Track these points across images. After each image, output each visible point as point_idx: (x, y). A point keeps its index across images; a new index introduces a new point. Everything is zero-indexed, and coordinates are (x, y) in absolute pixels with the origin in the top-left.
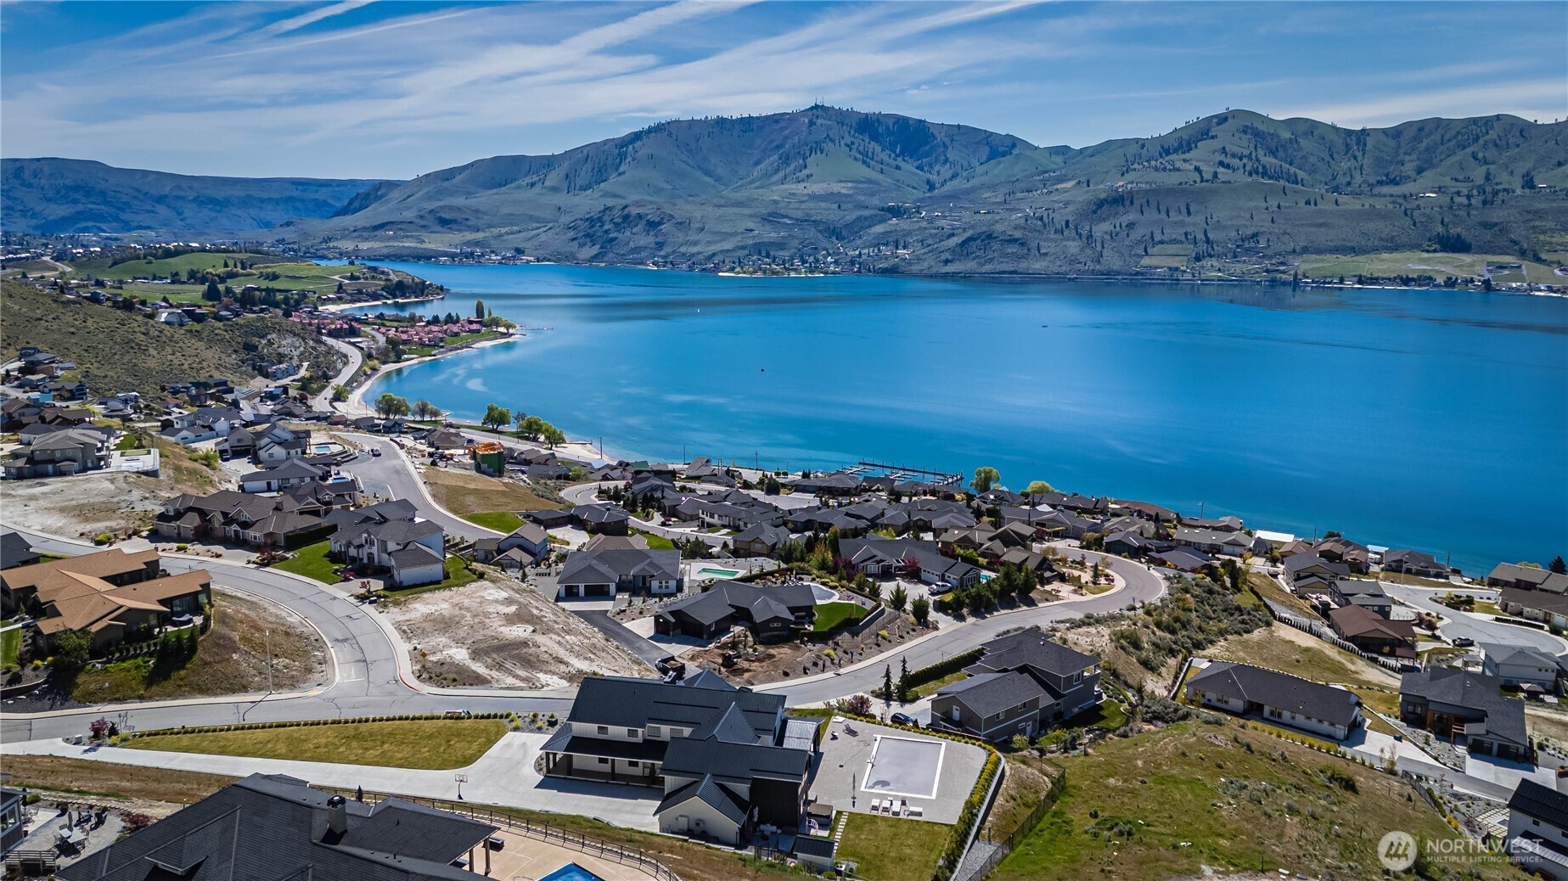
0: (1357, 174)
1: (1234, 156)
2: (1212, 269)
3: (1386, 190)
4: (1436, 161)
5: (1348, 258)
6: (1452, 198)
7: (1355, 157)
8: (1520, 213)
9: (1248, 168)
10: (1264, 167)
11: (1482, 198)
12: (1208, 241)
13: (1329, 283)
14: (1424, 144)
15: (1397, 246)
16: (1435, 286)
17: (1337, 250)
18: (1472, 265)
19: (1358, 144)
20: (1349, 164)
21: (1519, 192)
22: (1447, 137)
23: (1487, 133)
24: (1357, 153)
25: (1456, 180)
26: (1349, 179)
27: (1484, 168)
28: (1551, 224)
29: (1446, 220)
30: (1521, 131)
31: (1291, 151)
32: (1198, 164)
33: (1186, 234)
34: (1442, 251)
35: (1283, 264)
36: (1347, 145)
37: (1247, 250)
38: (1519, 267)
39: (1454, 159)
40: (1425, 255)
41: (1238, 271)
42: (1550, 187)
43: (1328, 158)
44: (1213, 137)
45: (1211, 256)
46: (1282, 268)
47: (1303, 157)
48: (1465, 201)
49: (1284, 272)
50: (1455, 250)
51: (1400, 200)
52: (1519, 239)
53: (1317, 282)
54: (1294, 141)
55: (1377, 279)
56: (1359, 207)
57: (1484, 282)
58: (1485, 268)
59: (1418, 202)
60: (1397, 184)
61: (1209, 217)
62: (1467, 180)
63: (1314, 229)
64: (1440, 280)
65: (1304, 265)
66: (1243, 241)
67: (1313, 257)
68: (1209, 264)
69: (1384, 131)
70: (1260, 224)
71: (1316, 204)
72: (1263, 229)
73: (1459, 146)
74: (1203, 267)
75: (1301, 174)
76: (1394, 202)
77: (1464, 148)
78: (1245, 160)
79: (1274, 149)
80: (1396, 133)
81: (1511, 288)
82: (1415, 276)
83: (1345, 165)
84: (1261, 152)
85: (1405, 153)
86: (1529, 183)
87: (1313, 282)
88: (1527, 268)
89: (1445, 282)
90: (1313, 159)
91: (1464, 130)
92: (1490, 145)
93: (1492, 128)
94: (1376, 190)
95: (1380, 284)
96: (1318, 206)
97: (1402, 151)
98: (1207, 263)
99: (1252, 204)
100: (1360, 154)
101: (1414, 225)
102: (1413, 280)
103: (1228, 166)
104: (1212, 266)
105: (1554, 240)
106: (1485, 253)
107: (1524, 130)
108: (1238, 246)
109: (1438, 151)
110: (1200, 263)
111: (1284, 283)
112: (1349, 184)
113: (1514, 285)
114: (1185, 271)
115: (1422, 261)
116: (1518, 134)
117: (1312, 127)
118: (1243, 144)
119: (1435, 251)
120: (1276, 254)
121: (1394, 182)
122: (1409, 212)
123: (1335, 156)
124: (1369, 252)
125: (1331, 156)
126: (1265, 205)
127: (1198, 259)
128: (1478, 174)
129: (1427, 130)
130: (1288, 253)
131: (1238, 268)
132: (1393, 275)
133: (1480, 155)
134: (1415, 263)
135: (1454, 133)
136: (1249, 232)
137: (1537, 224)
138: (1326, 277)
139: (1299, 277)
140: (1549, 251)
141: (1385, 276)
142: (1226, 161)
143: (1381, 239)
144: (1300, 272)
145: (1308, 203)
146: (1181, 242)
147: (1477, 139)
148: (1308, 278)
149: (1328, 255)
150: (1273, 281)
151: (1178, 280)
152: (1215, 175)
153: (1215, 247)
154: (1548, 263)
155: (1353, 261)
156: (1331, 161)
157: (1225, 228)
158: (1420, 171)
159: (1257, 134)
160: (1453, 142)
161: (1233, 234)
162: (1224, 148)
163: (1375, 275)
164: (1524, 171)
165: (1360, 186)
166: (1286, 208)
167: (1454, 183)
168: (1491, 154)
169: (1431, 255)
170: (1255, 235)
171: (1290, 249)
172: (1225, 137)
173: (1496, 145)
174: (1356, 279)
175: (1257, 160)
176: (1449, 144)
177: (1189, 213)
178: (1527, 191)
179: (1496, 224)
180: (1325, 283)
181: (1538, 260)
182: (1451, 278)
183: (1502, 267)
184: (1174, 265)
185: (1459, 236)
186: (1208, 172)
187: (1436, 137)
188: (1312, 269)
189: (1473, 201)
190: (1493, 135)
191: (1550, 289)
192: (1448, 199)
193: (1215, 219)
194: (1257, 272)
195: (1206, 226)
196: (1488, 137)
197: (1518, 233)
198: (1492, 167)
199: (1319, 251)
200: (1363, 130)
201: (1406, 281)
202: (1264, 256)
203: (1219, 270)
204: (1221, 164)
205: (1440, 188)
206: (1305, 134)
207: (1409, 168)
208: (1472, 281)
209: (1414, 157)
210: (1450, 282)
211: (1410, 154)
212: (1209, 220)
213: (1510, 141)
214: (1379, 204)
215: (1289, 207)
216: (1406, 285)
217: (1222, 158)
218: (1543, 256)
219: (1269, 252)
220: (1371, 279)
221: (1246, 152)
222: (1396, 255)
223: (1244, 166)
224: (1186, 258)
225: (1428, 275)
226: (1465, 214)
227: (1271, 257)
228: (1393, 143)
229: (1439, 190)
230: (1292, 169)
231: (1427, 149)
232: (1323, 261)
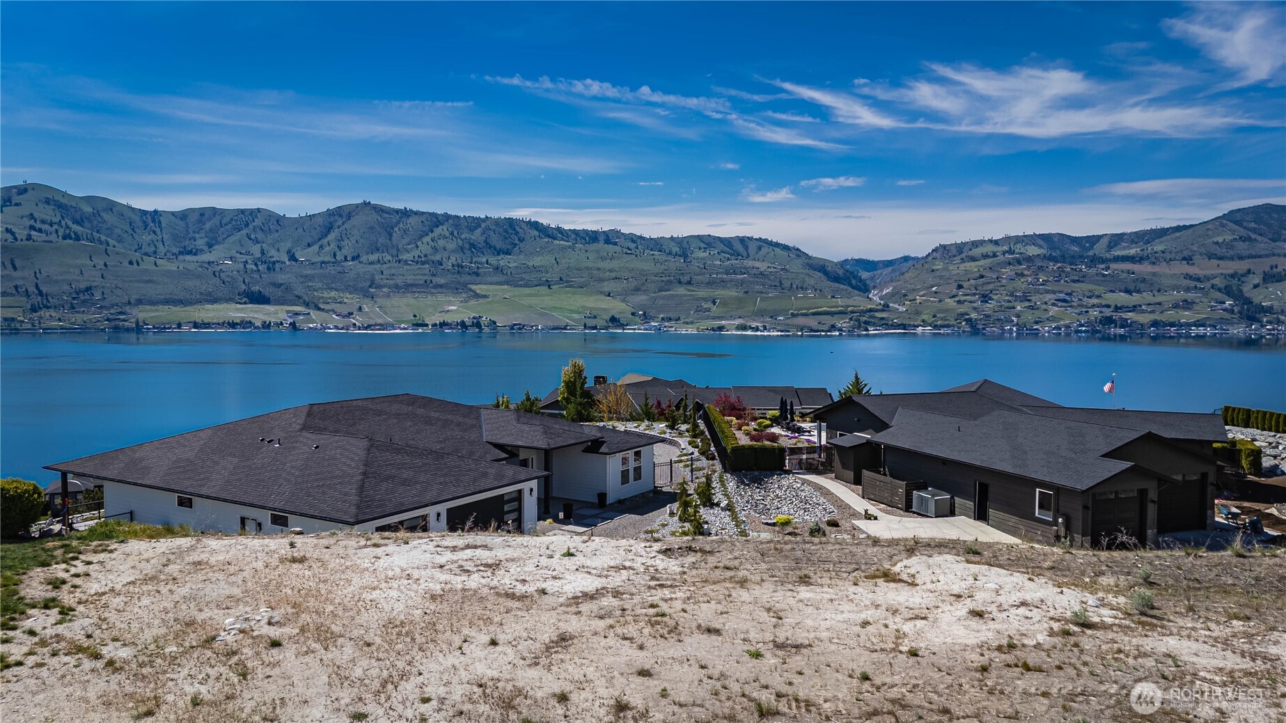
0: (160, 245)
1: (43, 222)
2: (50, 318)
3: (188, 258)
4: (220, 239)
5: (178, 309)
6: (245, 266)
7: (154, 232)
8: (297, 278)
9: (60, 234)
10: (75, 234)
11: (266, 266)
12: (41, 293)
13: (169, 328)
14: (208, 226)
15: (215, 299)
16: (255, 328)
17: (167, 302)
18: (276, 313)
19: (154, 221)
20: (150, 237)
21: (288, 263)
22: (224, 222)
23: (254, 220)
24: (154, 229)
25: (241, 253)
26: (154, 249)
27: (258, 246)
28: (319, 285)
29: (246, 281)
30: (278, 221)
31: (95, 223)
32: (9, 227)
33: (16, 287)
34: (250, 303)
35: (121, 313)
36: (144, 222)
37: (84, 302)
38: (309, 314)
39: (232, 239)
40: (240, 306)
41: (80, 320)
42: (307, 260)
43: (130, 231)
44: (17, 205)
45: (48, 307)
46: (123, 317)
47: (107, 229)
48: (255, 268)
49: (124, 320)
50: (259, 304)
51: (206, 265)
52: (300, 294)
53: (158, 328)
54: (97, 214)
55: (209, 324)
56: (176, 268)
57: (291, 324)
58: (286, 315)
59: (220, 267)
60: (195, 254)
61: (38, 272)
62: (248, 253)
63: (142, 285)
64: (258, 324)
65: (144, 314)
66: (77, 294)
67: (148, 307)
68: (48, 314)
69: (173, 214)
70: (91, 279)
71: (138, 265)
72: (97, 284)
73: (234, 229)
74: (41, 317)
75: (112, 242)
76: (201, 267)
77: (239, 231)
78: (55, 227)
79: (80, 220)
80: (184, 215)
81: (310, 328)
82: (238, 321)
83: (146, 238)
84: (70, 223)
85: (194, 232)
86: (293, 258)
87: (154, 328)
88: (314, 314)
89: (262, 325)
90: (117, 231)
91: (236, 218)
92: (258, 230)
93: (256, 216)
94: (181, 257)
95: (213, 328)
96: (141, 267)
97: (191, 230)
98: (45, 313)
99: (78, 262)
100: (158, 230)
101: (224, 283)
102: (237, 324)
103: (40, 231)
104: (51, 316)
105: (325, 295)
106: (281, 304)
107: (279, 220)
108: (74, 298)
109: (220, 232)
110: (38, 314)
111: (128, 330)
112: (155, 252)
113: (311, 326)
114: (23, 322)
115: (238, 310)
116: (275, 223)
117: (111, 206)
118: (48, 213)
119: (245, 303)
120: (112, 306)
121: (190, 253)
122: (217, 274)
123: (136, 230)
124: (194, 304)
125: (133, 230)
126: (92, 264)
127: (34, 309)
128: (256, 250)
129: (207, 216)
130: (125, 304)
131: (79, 318)
132: (221, 321)
133: (253, 237)
134: (236, 312)
135: (229, 219)
136: (83, 286)
137: (310, 284)
138: (163, 324)
139: (141, 324)
140: (323, 303)
141: (215, 321)
142: (38, 225)
143: (201, 293)
144: (140, 321)
145: (131, 263)
146: (12, 295)
147: (247, 225)
148: (148, 324)
149: (161, 307)
150: (116, 328)
151: (18, 329)
152: (29, 238)
153: (50, 299)
154: (328, 311)
155: (184, 311)
156: (134, 234)
157: (56, 282)
158: (210, 246)
159: (60, 206)
160: (230, 226)
161: (66, 287)
162: (32, 214)
163: (206, 321)
164: (287, 249)
165: (165, 255)
166: (112, 266)
167: (238, 255)
168: (260, 236)
169: (243, 306)
170: (88, 289)
171: (126, 299)
172: (28, 204)
173: (262, 229)
174: (192, 325)
175: (67, 227)
176: (226, 227)
177: (15, 268)
178: (294, 263)
179: (282, 284)
180: (165, 328)
181: (319, 309)
182: (265, 322)
183: (297, 314)
184: (10, 316)
185: (260, 292)
186: (21, 233)
187: (216, 221)
188: (151, 317)
189: (260, 268)
190: (258, 222)
191: (336, 327)
192: (242, 266)
193: (44, 274)
194: (99, 321)
195: (36, 280)
196: (254, 224)
197: (299, 290)
198: (264, 245)
199: (153, 303)
200: (156, 212)
201: (233, 325)
202: (101, 307)
203: (60, 320)
204: (32, 228)
205: (231, 258)
206: (105, 210)
207: (201, 243)
208: (282, 324)
209: (203, 235)
210: (266, 326)
211: (198, 233)
212: (38, 275)
213: (271, 227)
214: (191, 267)
215: (115, 266)
216: (234, 328)
217: (32, 222)
218: (322, 306)
219: (106, 303)
220: (204, 324)
221: (55, 220)
222: (215, 306)
223: (57, 231)
224: (22, 310)
225: (248, 320)
226: (258, 277)
227: (108, 308)
228: (182, 223)
229: (231, 259)
230: (103, 238)
231: (211, 230)
232: (157, 310)
